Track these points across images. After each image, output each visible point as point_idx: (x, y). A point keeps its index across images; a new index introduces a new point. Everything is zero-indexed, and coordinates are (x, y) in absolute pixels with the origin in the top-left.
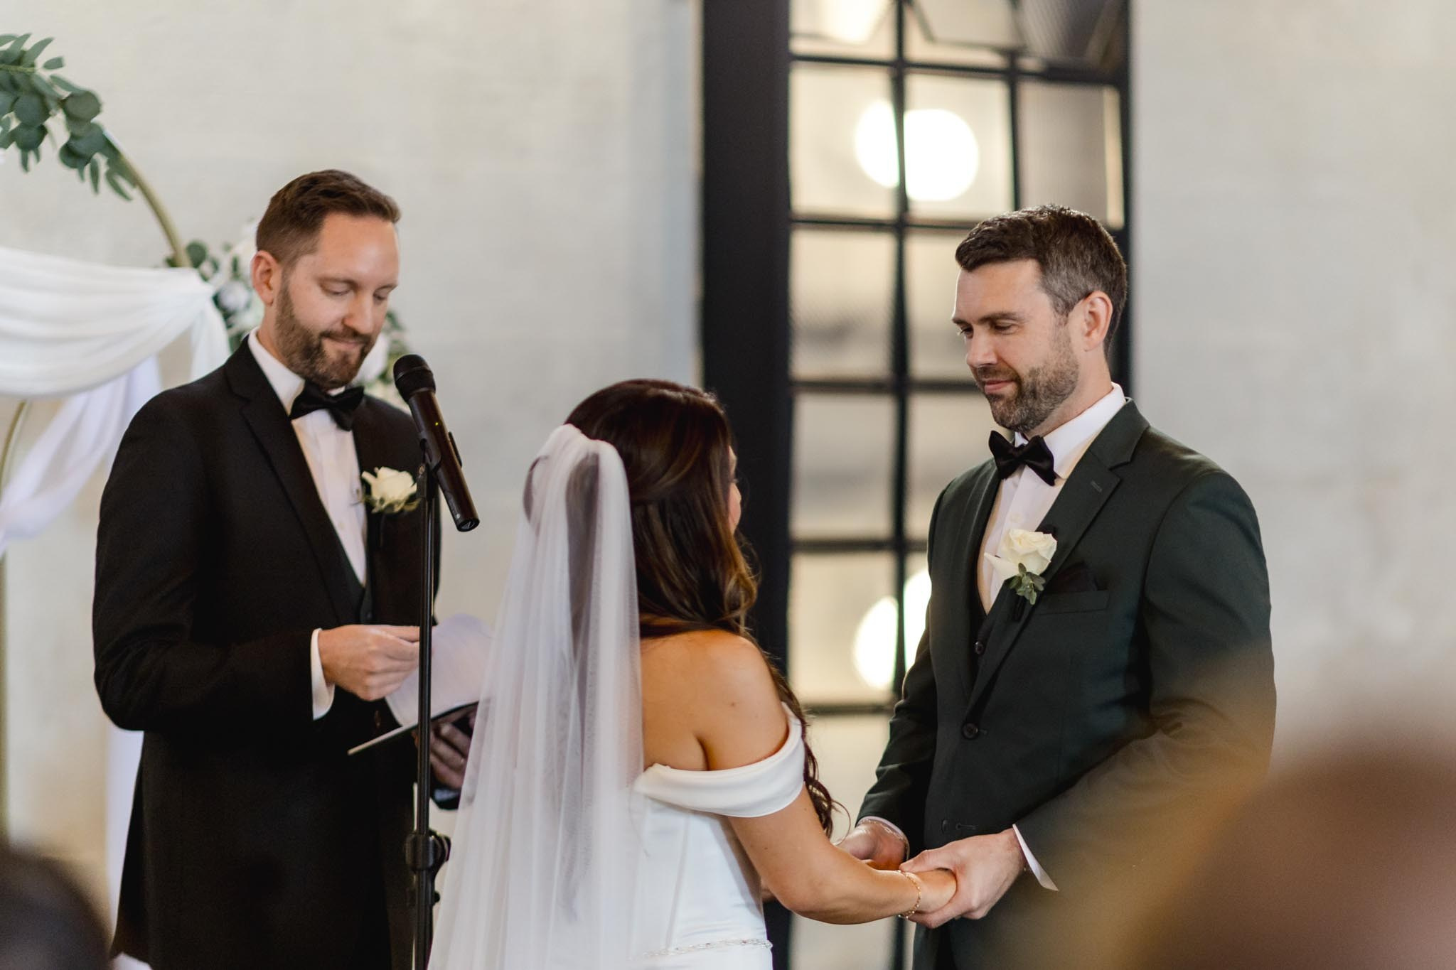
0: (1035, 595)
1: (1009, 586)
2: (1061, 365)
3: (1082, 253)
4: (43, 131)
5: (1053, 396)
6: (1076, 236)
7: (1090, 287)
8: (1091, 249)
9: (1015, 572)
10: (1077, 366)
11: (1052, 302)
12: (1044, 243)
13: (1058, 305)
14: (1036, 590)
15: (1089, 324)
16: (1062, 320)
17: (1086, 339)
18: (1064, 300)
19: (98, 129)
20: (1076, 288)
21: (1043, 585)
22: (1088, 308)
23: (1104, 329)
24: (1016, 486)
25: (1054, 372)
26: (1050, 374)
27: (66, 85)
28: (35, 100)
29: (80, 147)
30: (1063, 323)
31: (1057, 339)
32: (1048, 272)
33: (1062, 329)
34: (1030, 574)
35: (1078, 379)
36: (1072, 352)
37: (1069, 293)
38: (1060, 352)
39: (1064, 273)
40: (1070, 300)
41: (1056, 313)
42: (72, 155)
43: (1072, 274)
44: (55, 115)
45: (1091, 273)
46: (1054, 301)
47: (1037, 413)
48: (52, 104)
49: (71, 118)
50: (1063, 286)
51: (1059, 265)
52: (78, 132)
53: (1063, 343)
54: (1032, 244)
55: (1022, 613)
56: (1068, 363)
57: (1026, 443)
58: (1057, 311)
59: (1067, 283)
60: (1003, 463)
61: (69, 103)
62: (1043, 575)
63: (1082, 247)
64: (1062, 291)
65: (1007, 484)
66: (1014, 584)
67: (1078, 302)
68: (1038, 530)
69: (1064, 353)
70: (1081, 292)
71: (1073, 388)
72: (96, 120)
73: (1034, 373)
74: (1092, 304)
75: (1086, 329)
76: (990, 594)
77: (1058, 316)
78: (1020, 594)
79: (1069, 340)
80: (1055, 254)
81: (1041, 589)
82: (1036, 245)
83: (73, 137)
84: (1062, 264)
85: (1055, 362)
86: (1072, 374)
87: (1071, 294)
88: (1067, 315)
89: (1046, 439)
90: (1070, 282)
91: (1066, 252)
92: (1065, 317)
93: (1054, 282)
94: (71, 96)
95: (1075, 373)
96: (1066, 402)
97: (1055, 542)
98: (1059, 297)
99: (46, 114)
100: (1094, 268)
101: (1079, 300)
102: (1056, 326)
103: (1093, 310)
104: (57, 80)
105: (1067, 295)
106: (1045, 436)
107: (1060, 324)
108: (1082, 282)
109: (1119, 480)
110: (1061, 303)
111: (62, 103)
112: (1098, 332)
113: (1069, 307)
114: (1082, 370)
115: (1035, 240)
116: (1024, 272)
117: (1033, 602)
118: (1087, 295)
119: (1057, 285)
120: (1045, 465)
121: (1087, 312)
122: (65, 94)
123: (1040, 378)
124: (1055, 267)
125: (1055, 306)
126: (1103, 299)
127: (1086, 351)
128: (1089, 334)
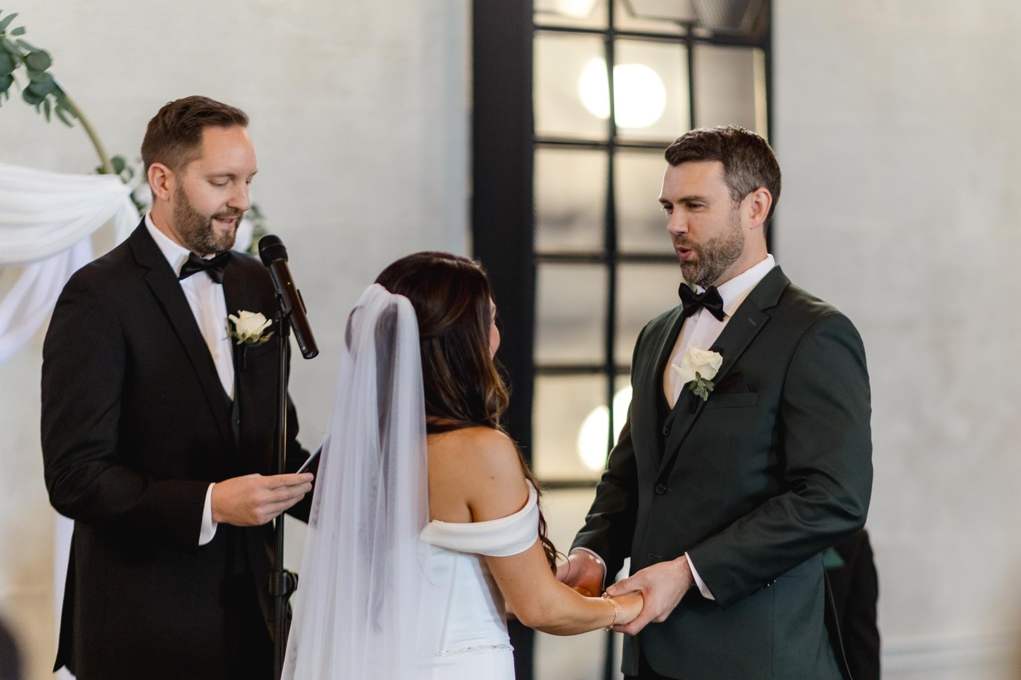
0: (707, 394)
1: (688, 388)
2: (732, 237)
3: (754, 160)
4: (11, 79)
5: (725, 259)
6: (750, 148)
7: (758, 184)
8: (760, 158)
9: (693, 378)
10: (743, 239)
11: (730, 192)
12: (728, 150)
13: (734, 195)
14: (708, 390)
15: (754, 210)
16: (736, 206)
17: (751, 220)
18: (739, 192)
19: (49, 77)
20: (748, 184)
21: (713, 387)
22: (755, 199)
23: (765, 215)
24: (696, 321)
25: (727, 242)
26: (724, 244)
27: (27, 46)
28: (5, 57)
29: (37, 89)
30: (737, 208)
31: (732, 219)
32: (729, 171)
33: (735, 212)
34: (703, 380)
35: (744, 248)
36: (741, 229)
37: (743, 188)
38: (733, 228)
39: (740, 173)
40: (743, 192)
41: (732, 200)
42: (32, 95)
43: (746, 174)
44: (19, 67)
45: (759, 174)
46: (732, 192)
47: (714, 271)
48: (17, 59)
49: (31, 69)
50: (739, 182)
51: (737, 167)
52: (36, 79)
53: (735, 221)
54: (719, 150)
55: (696, 408)
56: (737, 236)
57: (704, 291)
58: (733, 199)
59: (742, 179)
60: (688, 306)
61: (29, 59)
62: (713, 380)
63: (754, 156)
64: (738, 185)
65: (690, 321)
66: (692, 386)
67: (748, 194)
68: (710, 350)
69: (736, 229)
70: (751, 188)
71: (739, 255)
72: (49, 70)
73: (712, 241)
74: (758, 196)
75: (752, 213)
76: (673, 394)
77: (734, 203)
78: (696, 393)
79: (740, 220)
80: (735, 159)
81: (712, 390)
82: (722, 152)
83: (32, 82)
84: (739, 167)
85: (728, 235)
86: (740, 244)
87: (745, 188)
88: (740, 202)
89: (719, 289)
90: (744, 180)
91: (743, 159)
92: (738, 203)
93: (733, 178)
94: (30, 54)
95: (742, 243)
96: (735, 264)
97: (722, 358)
98: (735, 189)
99: (13, 66)
100: (761, 171)
101: (750, 192)
102: (732, 209)
103: (759, 200)
104: (21, 43)
105: (741, 188)
106: (718, 286)
107: (735, 208)
108: (752, 180)
109: (768, 318)
110: (736, 193)
111: (25, 59)
112: (760, 216)
113: (742, 197)
114: (746, 242)
115: (722, 148)
116: (712, 170)
117: (705, 399)
118: (755, 189)
119: (735, 180)
120: (717, 307)
121: (754, 202)
122: (26, 52)
123: (716, 245)
124: (734, 168)
125: (732, 195)
126: (766, 193)
127: (751, 229)
128: (753, 217)
